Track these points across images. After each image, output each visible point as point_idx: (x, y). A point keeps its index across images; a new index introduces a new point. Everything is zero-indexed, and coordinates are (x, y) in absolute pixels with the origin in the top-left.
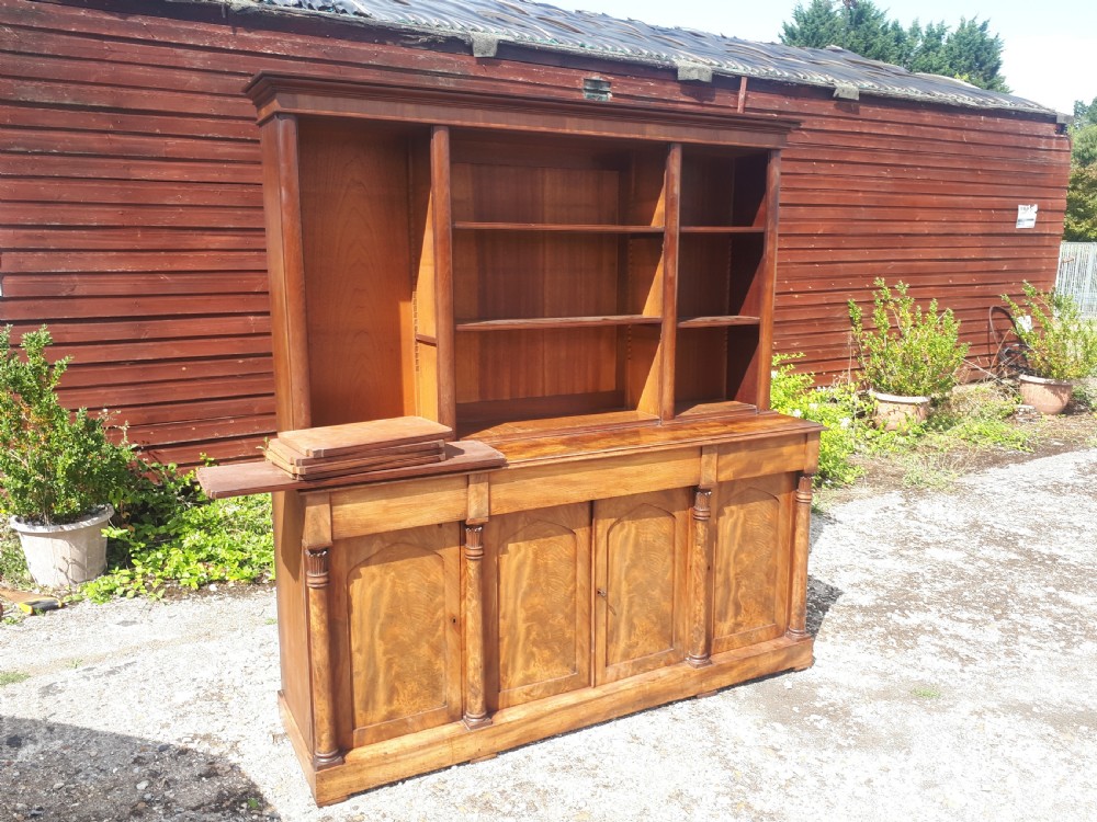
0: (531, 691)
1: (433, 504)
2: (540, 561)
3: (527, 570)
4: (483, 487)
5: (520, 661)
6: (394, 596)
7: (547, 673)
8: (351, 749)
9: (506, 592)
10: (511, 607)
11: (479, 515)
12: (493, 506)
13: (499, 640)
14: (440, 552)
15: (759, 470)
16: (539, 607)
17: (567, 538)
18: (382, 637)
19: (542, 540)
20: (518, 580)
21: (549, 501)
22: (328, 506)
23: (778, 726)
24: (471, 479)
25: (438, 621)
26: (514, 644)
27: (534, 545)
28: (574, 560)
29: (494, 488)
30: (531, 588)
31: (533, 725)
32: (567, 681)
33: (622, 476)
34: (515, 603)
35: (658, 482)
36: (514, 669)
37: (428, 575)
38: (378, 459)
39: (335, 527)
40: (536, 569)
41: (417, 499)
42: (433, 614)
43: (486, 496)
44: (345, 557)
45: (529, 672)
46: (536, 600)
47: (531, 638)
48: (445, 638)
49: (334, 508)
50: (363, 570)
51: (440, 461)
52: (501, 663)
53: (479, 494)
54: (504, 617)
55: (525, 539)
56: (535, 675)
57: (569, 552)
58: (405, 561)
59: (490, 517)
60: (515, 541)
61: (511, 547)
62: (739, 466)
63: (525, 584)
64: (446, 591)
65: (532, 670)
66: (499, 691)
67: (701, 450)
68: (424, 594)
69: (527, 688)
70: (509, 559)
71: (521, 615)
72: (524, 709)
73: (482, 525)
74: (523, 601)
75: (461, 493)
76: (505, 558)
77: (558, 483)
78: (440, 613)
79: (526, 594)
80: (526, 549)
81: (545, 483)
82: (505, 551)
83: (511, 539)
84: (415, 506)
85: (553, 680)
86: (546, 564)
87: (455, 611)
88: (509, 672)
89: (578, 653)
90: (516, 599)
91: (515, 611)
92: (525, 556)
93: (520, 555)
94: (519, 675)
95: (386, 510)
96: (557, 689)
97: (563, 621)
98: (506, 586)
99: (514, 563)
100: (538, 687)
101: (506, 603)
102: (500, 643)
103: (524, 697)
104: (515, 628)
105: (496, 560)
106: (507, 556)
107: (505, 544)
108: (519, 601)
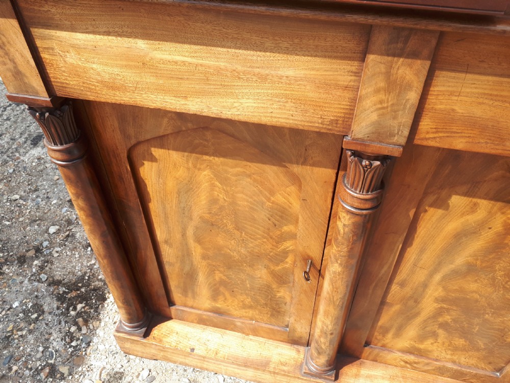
0: (415, 363)
3: (477, 244)
5: (411, 332)
6: (214, 201)
7: (449, 358)
10: (420, 276)
11: (380, 134)
12: (425, 124)
13: (383, 303)
14: (297, 169)
16: (476, 296)
18: (198, 240)
20: (449, 251)
25: (285, 253)
26: (409, 312)
29: (445, 82)
30: (470, 270)
34: (431, 275)
36: (398, 335)
37: (272, 193)
40: (497, 247)
42: (278, 242)
43: (413, 97)
44: (116, 124)
45: (422, 346)
46: (473, 286)
47: (441, 320)
48: (293, 274)
50: (156, 152)
52: (380, 323)
53: (393, 85)
54: (402, 285)
56: (429, 352)
58: (230, 161)
59: (411, 146)
61: (456, 200)
63: (461, 260)
64: (300, 224)
65: (427, 345)
68: (262, 215)
69: (411, 358)
71: (434, 292)
73: (384, 158)
74: (444, 278)
75: (340, 71)
78: (288, 245)
79: (456, 274)
80: (491, 214)
82: (441, 204)
85: (455, 367)
87: (315, 253)
90: (435, 270)
91: (425, 285)
92: (482, 225)
94: (405, 342)
99: (453, 225)
100: (427, 364)
101: (412, 272)
102: (385, 308)
103: (402, 363)
104: (417, 302)
105: (412, 214)
106: (440, 212)
107: (444, 193)
108: (438, 277)
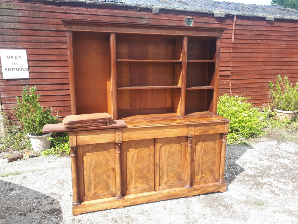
0: (137, 190)
1: (105, 137)
2: (139, 155)
3: (135, 157)
4: (120, 133)
5: (133, 182)
6: (96, 161)
7: (141, 186)
8: (84, 201)
9: (129, 163)
10: (130, 166)
11: (119, 141)
12: (123, 139)
13: (127, 176)
14: (109, 150)
15: (208, 132)
17: (147, 149)
18: (93, 172)
19: (140, 149)
20: (132, 159)
21: (140, 138)
22: (75, 136)
23: (208, 208)
24: (117, 131)
25: (109, 169)
26: (131, 177)
27: (137, 150)
28: (150, 155)
29: (123, 134)
30: (137, 162)
31: (135, 200)
32: (147, 189)
33: (163, 132)
34: (132, 166)
35: (175, 134)
36: (131, 184)
37: (106, 156)
38: (89, 124)
39: (77, 142)
40: (138, 157)
41: (101, 135)
42: (107, 167)
43: (121, 136)
44: (82, 150)
45: (136, 185)
46: (138, 166)
47: (137, 176)
48: (111, 174)
49: (77, 137)
50: (87, 154)
51: (107, 125)
52: (128, 182)
53: (119, 135)
54: (128, 169)
55: (135, 148)
56: (138, 186)
57: (148, 153)
58: (99, 152)
59: (122, 141)
60: (131, 149)
61: (130, 150)
62: (201, 131)
63: (134, 160)
64: (111, 161)
66: (127, 189)
67: (189, 126)
68: (104, 162)
69: (135, 189)
70: (130, 154)
71: (133, 169)
72: (133, 195)
73: (120, 144)
74: (134, 165)
75: (113, 135)
76: (128, 153)
77: (143, 133)
78: (109, 167)
79: (135, 164)
80: (135, 151)
81: (139, 133)
82: (129, 151)
83: (130, 148)
84: (100, 137)
85: (143, 188)
86: (141, 155)
87: (114, 167)
88: (130, 185)
89: (151, 181)
91: (132, 168)
92: (135, 153)
93: (133, 152)
94: (133, 186)
95: (92, 138)
96: (144, 191)
97: (146, 172)
98: (129, 161)
99: (131, 155)
100: (139, 190)
101: (129, 166)
102: (127, 177)
103: (134, 192)
104: (132, 173)
105: (125, 153)
106: (129, 152)
107: (128, 149)
108: (133, 165)
